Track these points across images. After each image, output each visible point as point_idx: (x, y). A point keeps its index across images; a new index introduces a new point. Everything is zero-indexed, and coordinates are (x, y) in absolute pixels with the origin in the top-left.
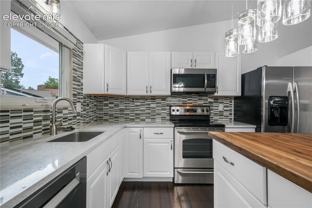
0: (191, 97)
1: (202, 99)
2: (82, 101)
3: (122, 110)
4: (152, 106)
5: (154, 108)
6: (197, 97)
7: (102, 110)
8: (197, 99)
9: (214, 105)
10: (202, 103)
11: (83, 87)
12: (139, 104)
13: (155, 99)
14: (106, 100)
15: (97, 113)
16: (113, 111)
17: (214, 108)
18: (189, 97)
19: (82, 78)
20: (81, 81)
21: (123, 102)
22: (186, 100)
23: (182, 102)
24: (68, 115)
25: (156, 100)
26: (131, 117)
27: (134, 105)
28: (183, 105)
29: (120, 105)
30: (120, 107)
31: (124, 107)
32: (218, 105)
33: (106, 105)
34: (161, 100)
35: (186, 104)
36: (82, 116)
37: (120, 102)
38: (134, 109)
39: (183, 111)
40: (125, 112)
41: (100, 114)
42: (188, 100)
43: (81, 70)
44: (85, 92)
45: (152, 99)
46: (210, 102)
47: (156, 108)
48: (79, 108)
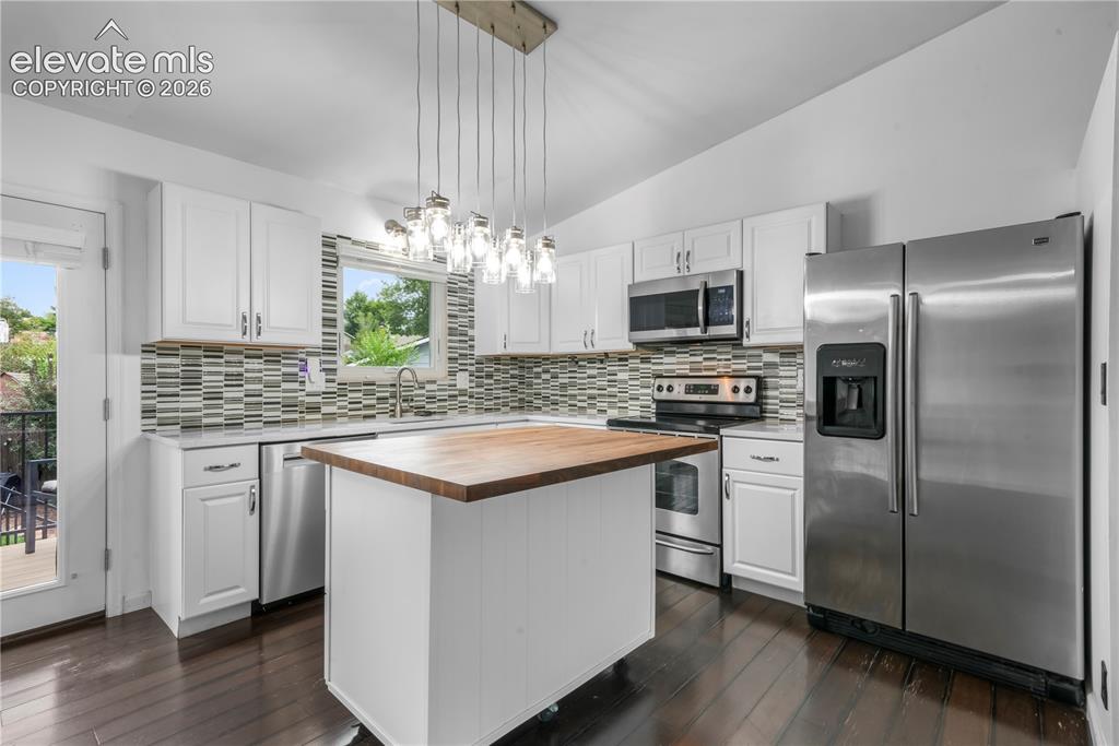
0: (713, 352)
1: (743, 357)
2: (473, 368)
3: (563, 386)
4: (622, 376)
5: (625, 382)
6: (729, 349)
7: (530, 385)
8: (730, 357)
9: (781, 374)
10: (745, 367)
11: (475, 343)
12: (595, 372)
13: (626, 360)
14: (538, 364)
15: (523, 393)
16: (548, 388)
17: (783, 382)
18: (706, 352)
19: (472, 327)
20: (470, 332)
21: (565, 368)
22: (700, 359)
23: (688, 367)
24: (438, 393)
25: (630, 361)
26: (579, 404)
27: (585, 375)
28: (691, 374)
29: (560, 375)
30: (561, 381)
31: (567, 381)
32: (794, 374)
33: (538, 376)
34: (639, 361)
35: (700, 370)
36: (471, 397)
37: (561, 368)
38: (584, 384)
39: (683, 389)
40: (570, 392)
41: (529, 395)
42: (705, 359)
43: (470, 314)
44: (478, 352)
45: (620, 360)
46: (768, 365)
47: (630, 383)
48: (463, 381)
